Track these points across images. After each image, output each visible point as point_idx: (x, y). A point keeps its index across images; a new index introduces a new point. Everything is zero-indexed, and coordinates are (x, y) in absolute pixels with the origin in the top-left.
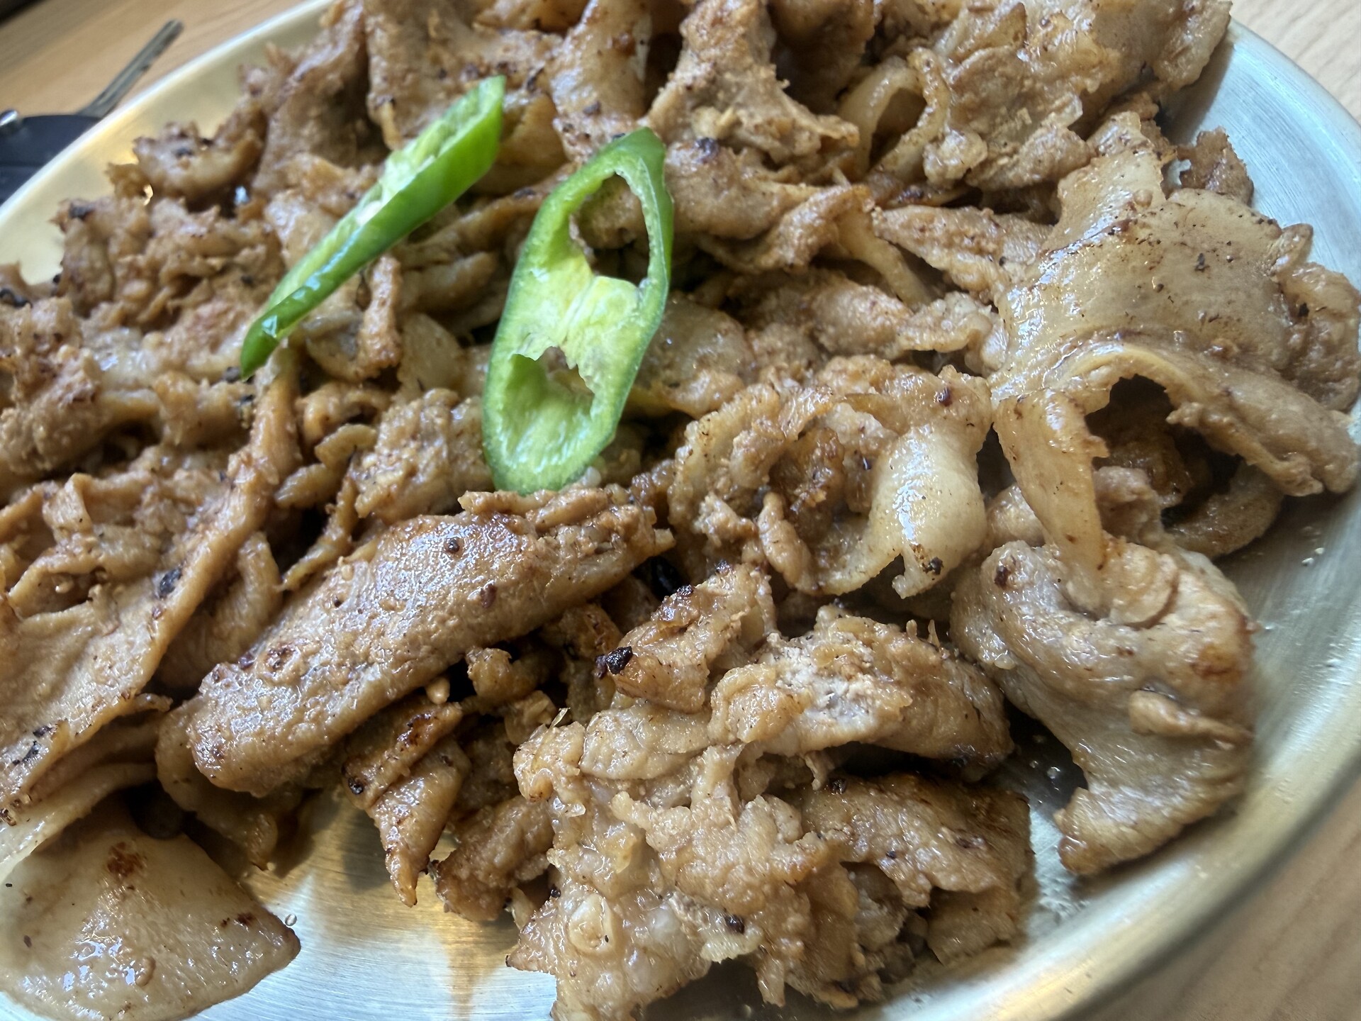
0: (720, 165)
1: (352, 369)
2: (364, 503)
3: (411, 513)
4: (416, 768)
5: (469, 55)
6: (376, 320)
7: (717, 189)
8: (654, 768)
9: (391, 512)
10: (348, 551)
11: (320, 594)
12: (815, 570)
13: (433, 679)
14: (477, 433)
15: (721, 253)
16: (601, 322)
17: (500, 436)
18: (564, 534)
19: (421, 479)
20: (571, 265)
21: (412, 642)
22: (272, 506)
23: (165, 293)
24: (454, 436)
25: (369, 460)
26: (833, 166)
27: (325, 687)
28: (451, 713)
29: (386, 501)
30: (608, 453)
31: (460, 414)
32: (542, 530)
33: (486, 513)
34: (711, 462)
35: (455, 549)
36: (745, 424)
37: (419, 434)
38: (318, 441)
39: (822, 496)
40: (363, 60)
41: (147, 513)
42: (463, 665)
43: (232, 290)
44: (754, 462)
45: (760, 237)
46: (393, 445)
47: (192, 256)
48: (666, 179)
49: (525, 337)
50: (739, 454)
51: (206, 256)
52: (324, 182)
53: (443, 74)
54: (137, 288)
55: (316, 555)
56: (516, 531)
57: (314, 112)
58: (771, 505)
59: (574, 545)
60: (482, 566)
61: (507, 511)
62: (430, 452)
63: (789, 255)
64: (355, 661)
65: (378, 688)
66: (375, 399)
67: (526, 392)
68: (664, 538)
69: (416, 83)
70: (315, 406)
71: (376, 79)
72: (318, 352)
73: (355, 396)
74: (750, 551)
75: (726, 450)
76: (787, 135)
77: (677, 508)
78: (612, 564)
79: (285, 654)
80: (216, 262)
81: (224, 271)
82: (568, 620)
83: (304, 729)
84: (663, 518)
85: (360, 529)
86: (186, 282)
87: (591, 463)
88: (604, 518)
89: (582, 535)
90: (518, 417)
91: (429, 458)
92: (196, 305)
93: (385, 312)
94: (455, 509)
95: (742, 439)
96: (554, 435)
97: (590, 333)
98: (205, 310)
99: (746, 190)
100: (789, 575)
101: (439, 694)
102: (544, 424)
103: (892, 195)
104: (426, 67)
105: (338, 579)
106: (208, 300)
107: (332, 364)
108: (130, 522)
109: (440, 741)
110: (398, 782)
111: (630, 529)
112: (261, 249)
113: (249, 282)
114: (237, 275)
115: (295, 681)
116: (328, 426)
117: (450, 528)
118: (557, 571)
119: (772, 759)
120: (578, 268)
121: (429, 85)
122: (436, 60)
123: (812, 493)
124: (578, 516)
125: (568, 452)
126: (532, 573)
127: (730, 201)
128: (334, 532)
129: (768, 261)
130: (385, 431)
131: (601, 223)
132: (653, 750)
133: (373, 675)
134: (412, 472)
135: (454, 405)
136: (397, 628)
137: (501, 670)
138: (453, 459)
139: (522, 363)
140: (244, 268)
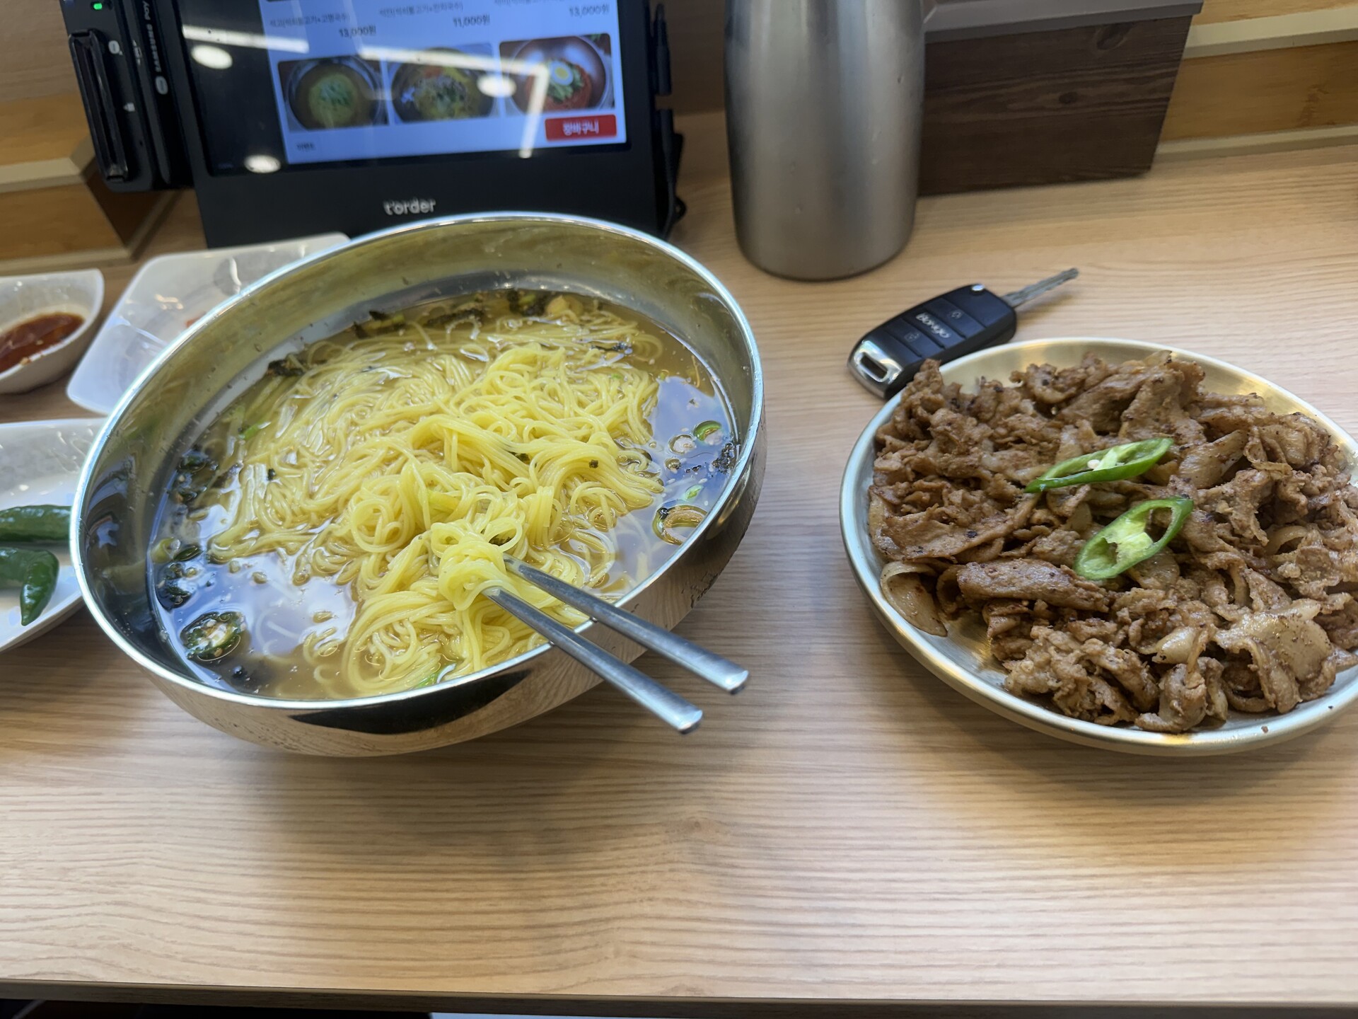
0: (1208, 525)
1: (1055, 510)
2: (1036, 549)
3: (1046, 560)
4: (1008, 615)
5: (1172, 419)
6: (1072, 502)
7: (1201, 531)
8: (1063, 648)
9: (1041, 556)
10: (1023, 557)
11: (1011, 563)
12: (1139, 643)
13: (1026, 600)
14: (1078, 551)
15: (1192, 549)
16: (1134, 546)
17: (1084, 556)
18: (1081, 590)
19: (1055, 553)
20: (1140, 524)
21: (1028, 588)
22: (1011, 534)
23: (1011, 439)
24: (1071, 547)
25: (1045, 539)
26: (1252, 547)
27: (999, 584)
28: (1026, 609)
29: (1042, 553)
30: (1110, 580)
31: (1077, 543)
32: (1076, 586)
33: (1066, 573)
34: (1133, 600)
35: (1052, 575)
36: (1149, 597)
37: (1062, 541)
38: (1034, 525)
39: (1154, 627)
40: (1132, 397)
41: (973, 510)
42: (1035, 601)
43: (1032, 453)
44: (1144, 608)
45: (1207, 553)
46: (1053, 540)
47: (1027, 434)
48: (1186, 519)
49: (1110, 535)
50: (1141, 603)
51: (1032, 437)
52: (1087, 436)
53: (1157, 420)
54: (1002, 431)
55: (1014, 553)
56: (1070, 582)
57: (1102, 402)
58: (1140, 621)
59: (1081, 594)
60: (1056, 583)
61: (1071, 575)
62: (1061, 548)
63: (1209, 564)
64: (1010, 583)
65: (1013, 592)
66: (1056, 522)
67: (1100, 549)
68: (1106, 609)
69: (1145, 418)
70: (1040, 514)
71: (1132, 407)
72: (1049, 498)
73: (1051, 518)
74: (1126, 628)
75: (1139, 600)
76: (1244, 528)
77: (1116, 605)
78: (1087, 604)
79: (995, 571)
80: (1034, 441)
81: (1036, 445)
82: (1066, 610)
83: (987, 589)
84: (1110, 604)
85: (1030, 554)
86: (1019, 440)
87: (1103, 579)
88: (1093, 593)
89: (1085, 593)
90: (1093, 554)
91: (1061, 549)
92: (1018, 449)
93: (1077, 502)
94: (1059, 566)
95: (1145, 600)
96: (1098, 566)
97: (1129, 547)
98: (1021, 454)
99: (1211, 537)
100: (1131, 639)
101: (1025, 603)
102: (1098, 561)
103: (1262, 568)
104: (1153, 413)
105: (1017, 563)
106: (1023, 451)
107: (1051, 505)
108: (967, 510)
109: (1019, 614)
110: (1002, 615)
111: (1098, 600)
112: (1051, 446)
113: (1040, 453)
114: (1038, 449)
115: (993, 578)
116: (1039, 523)
117: (1054, 570)
118: (1073, 596)
119: (1089, 661)
120: (1141, 526)
121: (1150, 420)
122: (1158, 414)
123: (1152, 625)
124: (1087, 588)
125: (1098, 573)
126: (1066, 593)
127: (1202, 538)
128: (1023, 550)
129: (1203, 561)
130: (1054, 534)
131: (1159, 518)
132: (1066, 644)
133: (1013, 589)
134: (1053, 550)
135: (1077, 539)
136: (1026, 583)
137: (1044, 608)
138: (1066, 553)
139: (1104, 541)
140: (1042, 448)
